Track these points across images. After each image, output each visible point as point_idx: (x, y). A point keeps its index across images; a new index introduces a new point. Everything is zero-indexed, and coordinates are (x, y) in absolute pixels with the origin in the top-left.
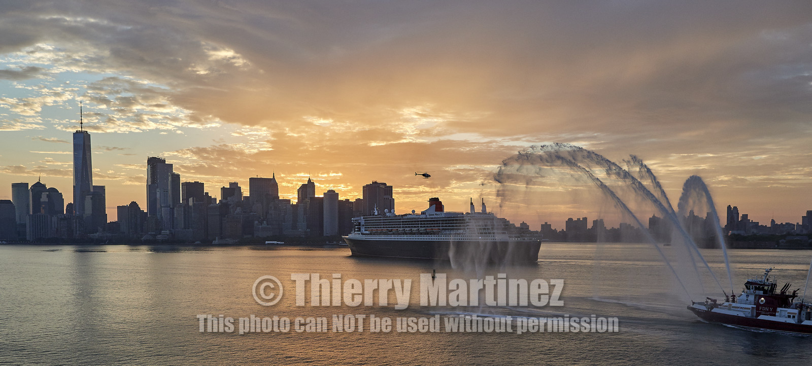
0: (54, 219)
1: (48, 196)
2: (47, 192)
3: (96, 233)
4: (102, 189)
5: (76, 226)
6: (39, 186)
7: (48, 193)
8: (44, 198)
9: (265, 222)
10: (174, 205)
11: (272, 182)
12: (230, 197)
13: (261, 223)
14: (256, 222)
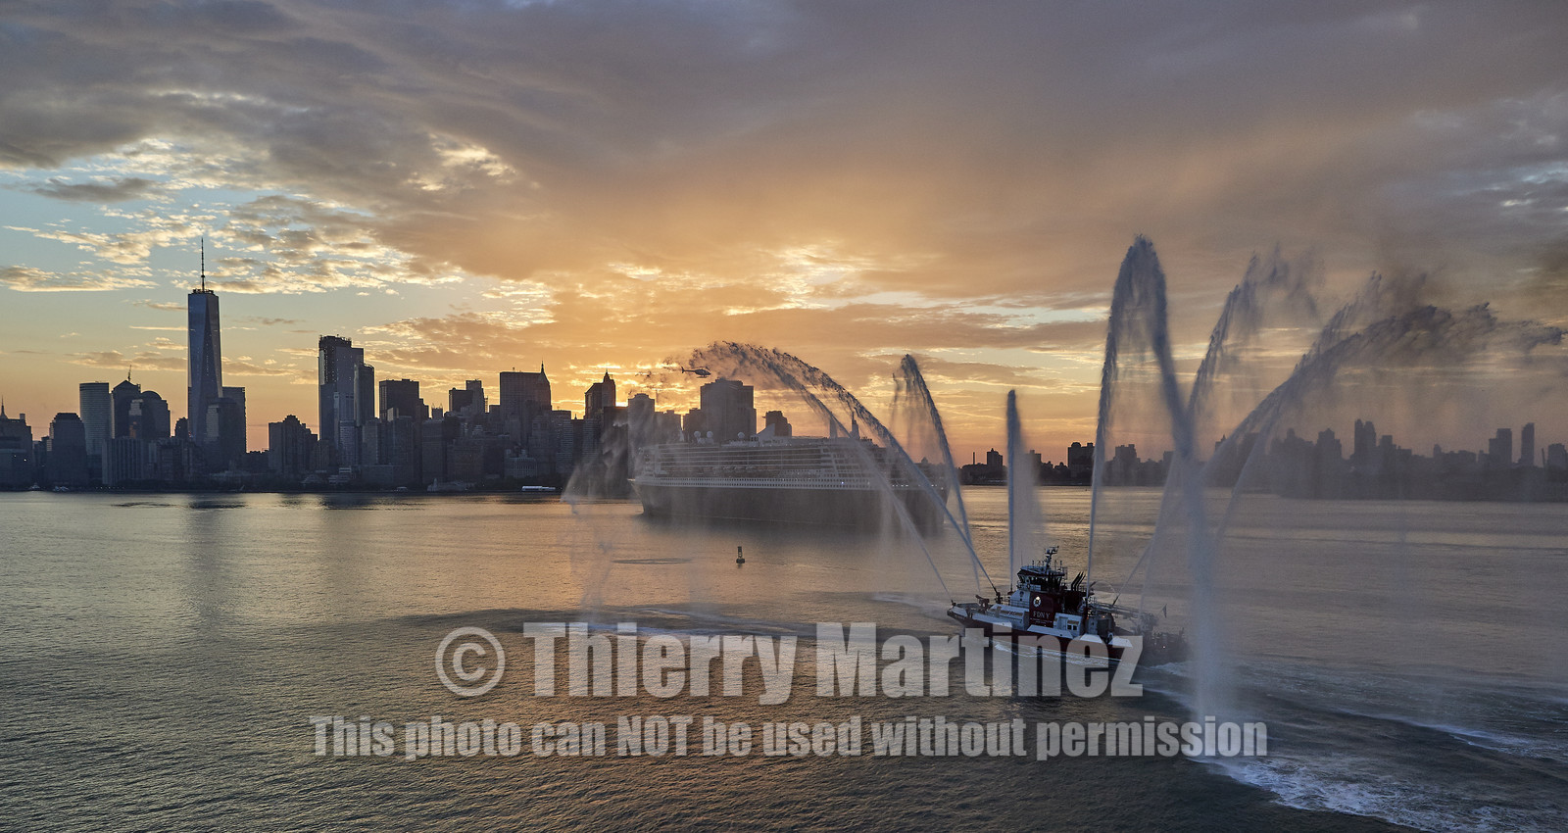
0: (153, 447)
1: (141, 406)
2: (140, 398)
3: (223, 470)
4: (239, 392)
5: (189, 460)
6: (127, 389)
7: (141, 401)
8: (135, 410)
9: (524, 452)
10: (362, 420)
11: (541, 379)
12: (464, 406)
13: (517, 453)
14: (509, 451)
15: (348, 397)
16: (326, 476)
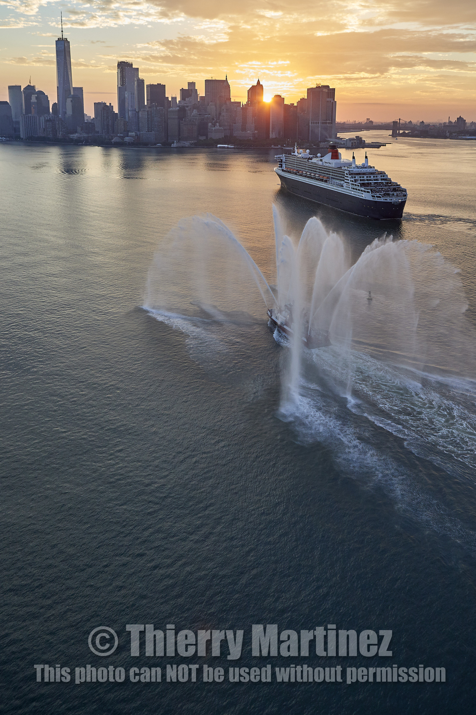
0: (42, 118)
1: (37, 98)
3: (75, 133)
5: (59, 127)
6: (30, 89)
7: (36, 95)
8: (34, 99)
9: (217, 124)
10: (139, 108)
11: (225, 84)
12: (188, 98)
13: (214, 125)
14: (210, 124)
15: (131, 94)
16: (122, 138)
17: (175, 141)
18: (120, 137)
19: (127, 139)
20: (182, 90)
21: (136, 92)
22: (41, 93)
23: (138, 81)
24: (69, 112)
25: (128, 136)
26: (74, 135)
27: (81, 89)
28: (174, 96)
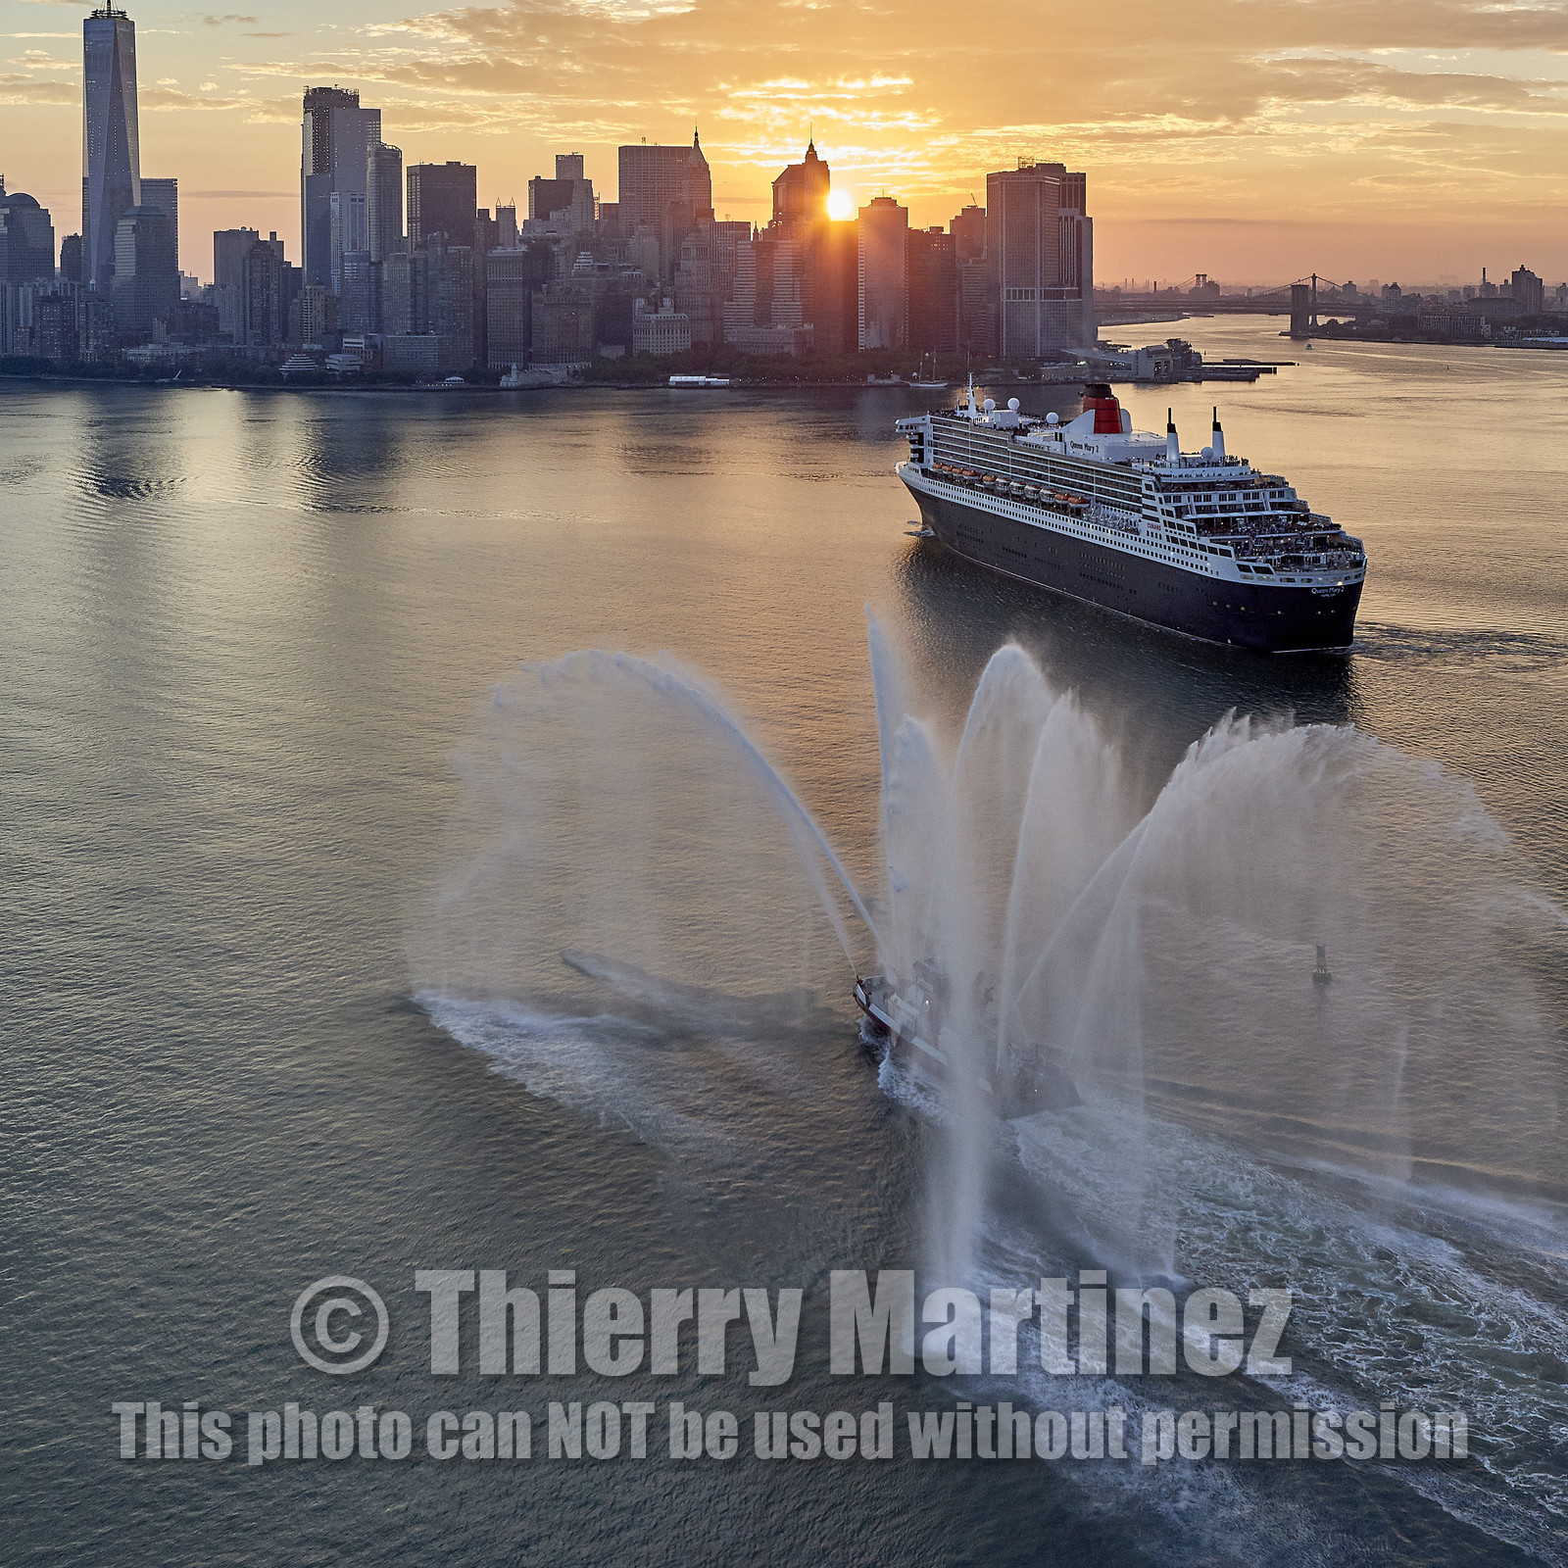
1: (9, 219)
2: (6, 207)
3: (146, 342)
4: (166, 189)
5: (87, 322)
7: (7, 211)
9: (667, 302)
10: (381, 248)
11: (691, 158)
12: (556, 209)
13: (655, 305)
14: (640, 303)
15: (353, 200)
16: (320, 357)
17: (514, 367)
18: (309, 353)
19: (336, 362)
20: (537, 184)
21: (370, 195)
22: (25, 201)
23: (377, 154)
24: (126, 266)
25: (339, 351)
26: (141, 350)
27: (168, 187)
28: (505, 203)
